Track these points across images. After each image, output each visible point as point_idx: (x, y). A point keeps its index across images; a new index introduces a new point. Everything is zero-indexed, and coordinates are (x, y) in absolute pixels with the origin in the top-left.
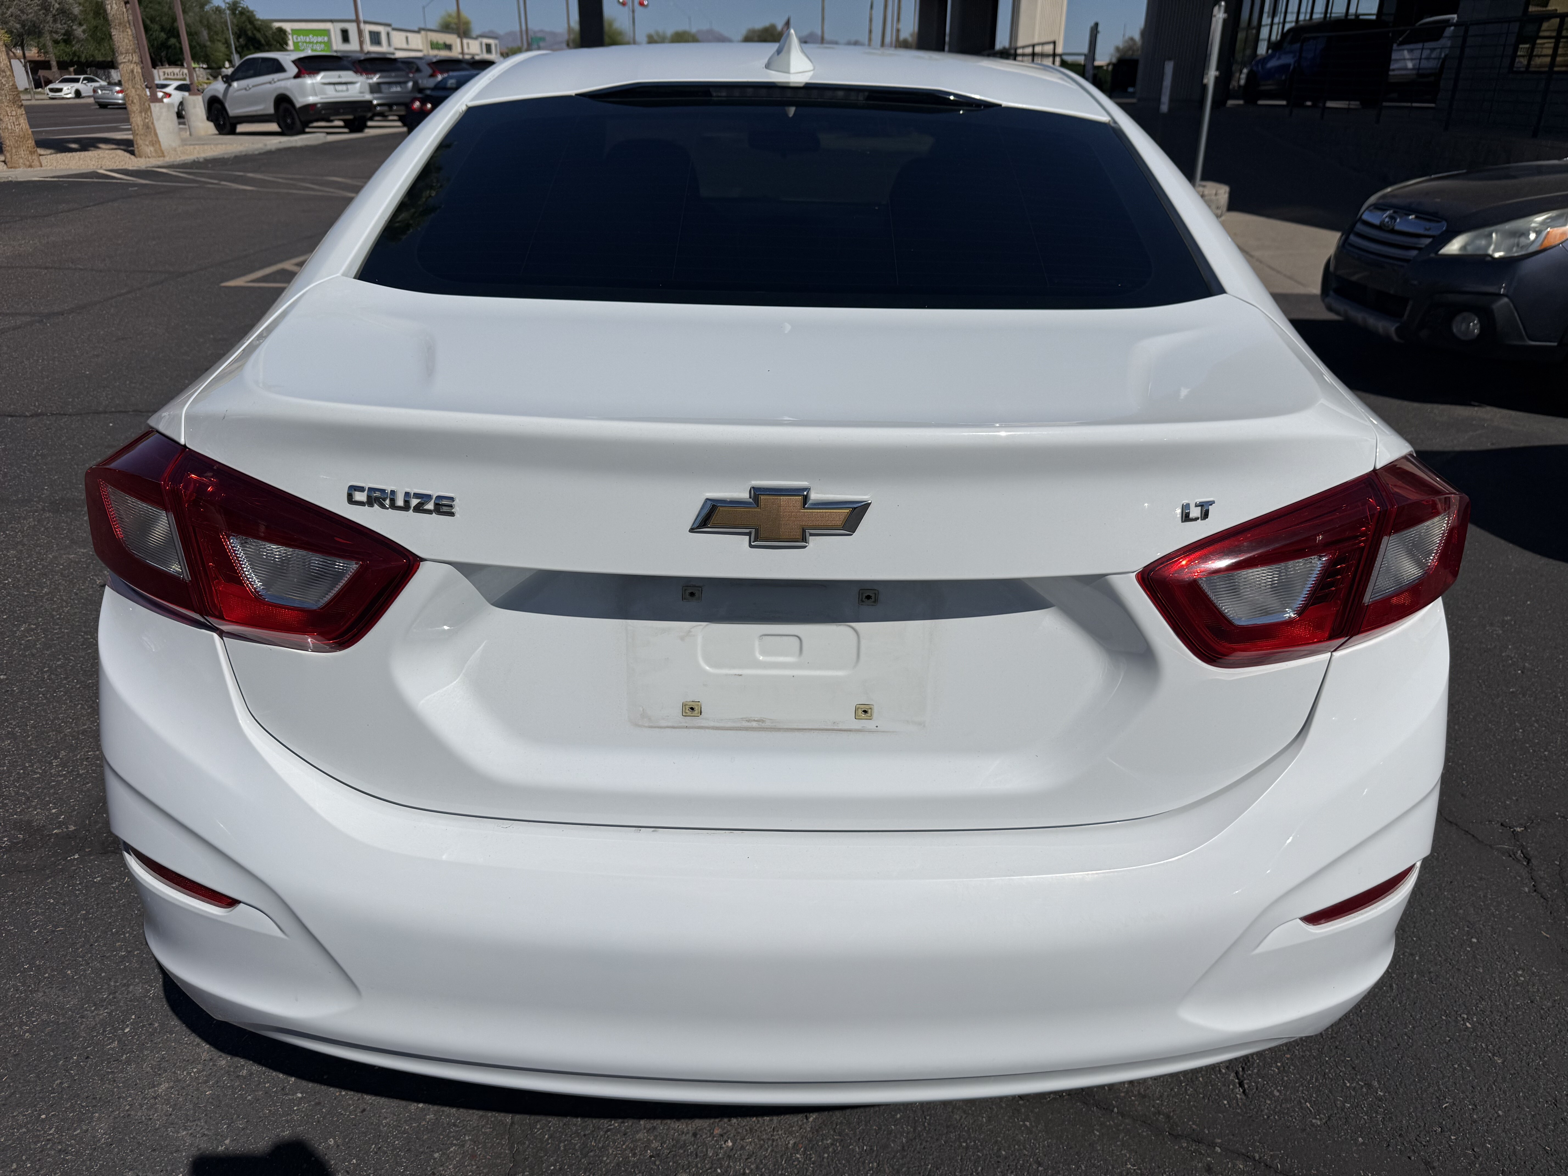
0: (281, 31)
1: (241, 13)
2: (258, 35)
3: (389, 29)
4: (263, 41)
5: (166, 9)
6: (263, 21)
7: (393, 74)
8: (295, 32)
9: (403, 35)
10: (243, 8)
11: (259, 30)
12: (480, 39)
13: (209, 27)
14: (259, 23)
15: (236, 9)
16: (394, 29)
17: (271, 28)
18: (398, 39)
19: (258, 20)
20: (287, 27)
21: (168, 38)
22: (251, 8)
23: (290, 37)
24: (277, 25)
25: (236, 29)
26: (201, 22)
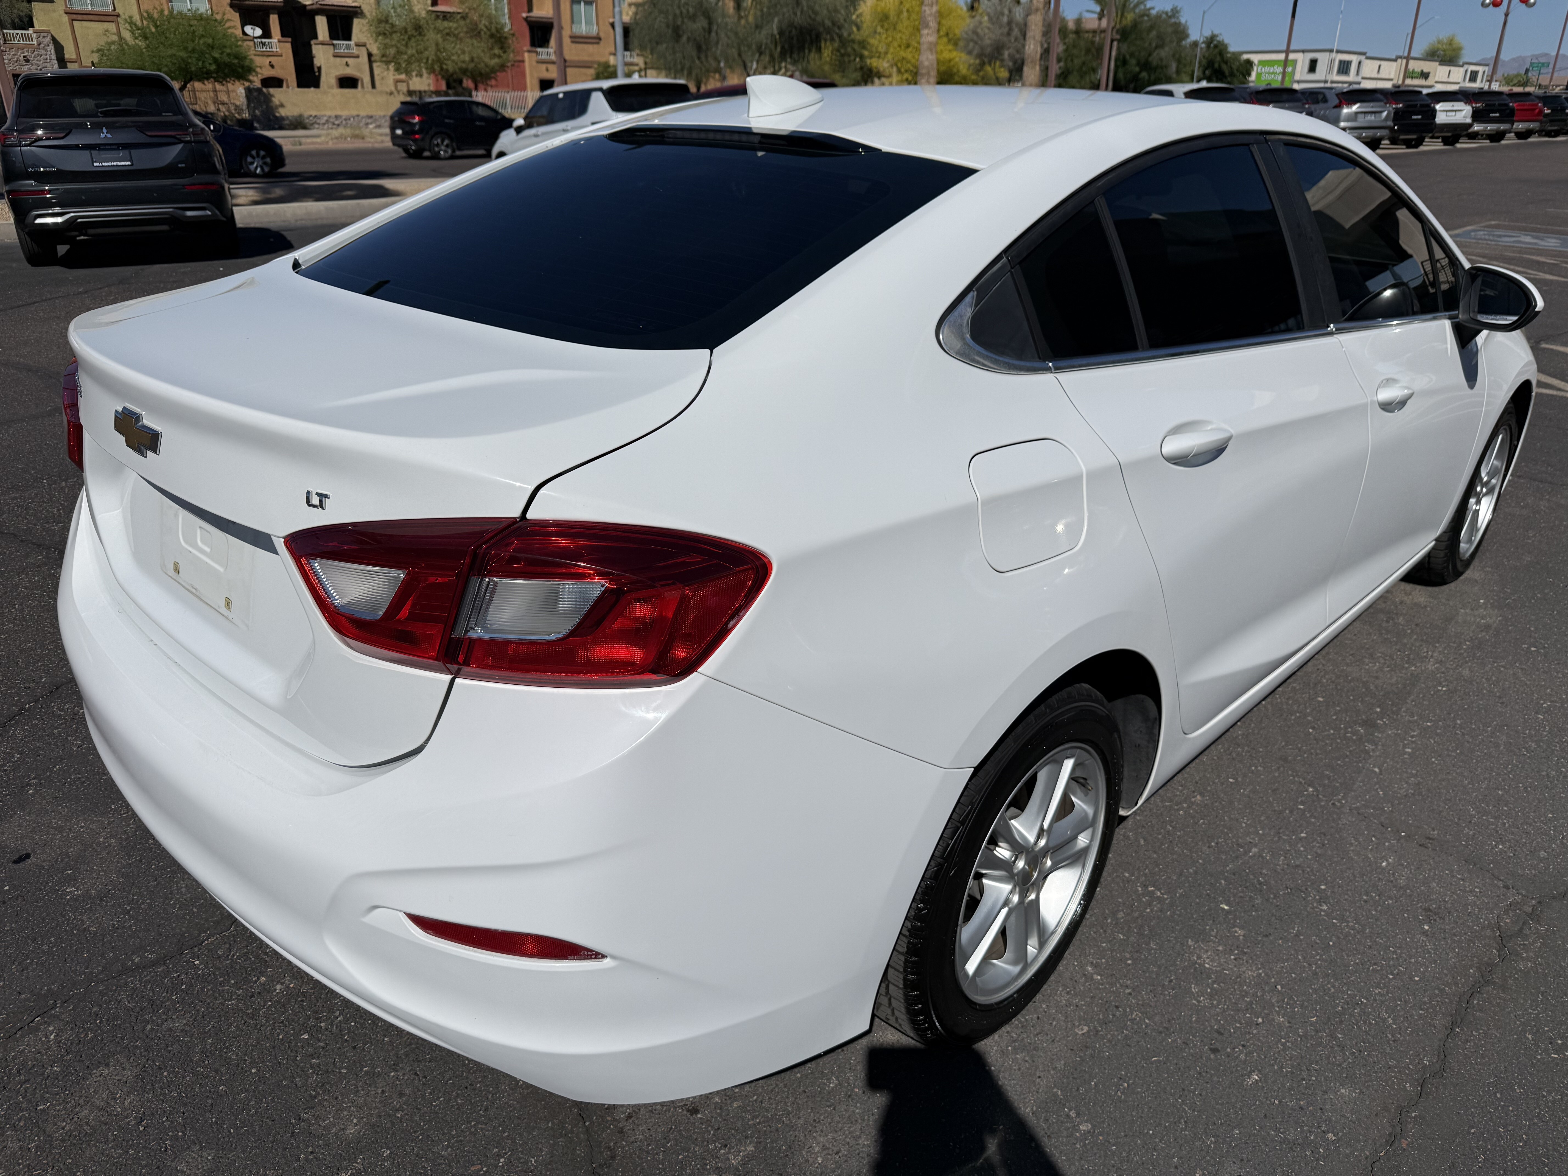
0: (1249, 63)
1: (1216, 46)
2: (1224, 67)
3: (1362, 58)
4: (1227, 73)
5: (1146, 45)
6: (1234, 53)
7: (1372, 104)
8: (1262, 63)
9: (1377, 63)
10: (1219, 42)
11: (1226, 63)
12: (1466, 67)
13: (1179, 61)
14: (1229, 55)
15: (1211, 43)
16: (1368, 58)
17: (1239, 61)
18: (1369, 68)
19: (1229, 53)
20: (1255, 58)
21: (1140, 72)
22: (1226, 41)
23: (1255, 68)
24: (1245, 57)
25: (1204, 62)
26: (1174, 56)
